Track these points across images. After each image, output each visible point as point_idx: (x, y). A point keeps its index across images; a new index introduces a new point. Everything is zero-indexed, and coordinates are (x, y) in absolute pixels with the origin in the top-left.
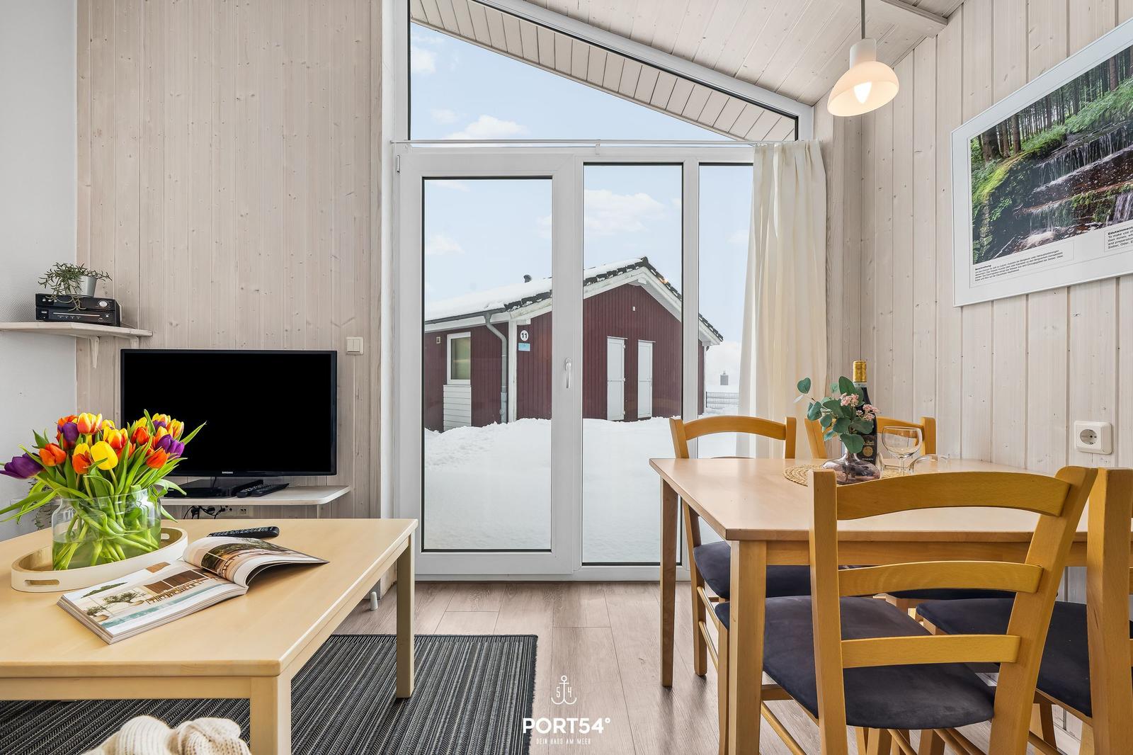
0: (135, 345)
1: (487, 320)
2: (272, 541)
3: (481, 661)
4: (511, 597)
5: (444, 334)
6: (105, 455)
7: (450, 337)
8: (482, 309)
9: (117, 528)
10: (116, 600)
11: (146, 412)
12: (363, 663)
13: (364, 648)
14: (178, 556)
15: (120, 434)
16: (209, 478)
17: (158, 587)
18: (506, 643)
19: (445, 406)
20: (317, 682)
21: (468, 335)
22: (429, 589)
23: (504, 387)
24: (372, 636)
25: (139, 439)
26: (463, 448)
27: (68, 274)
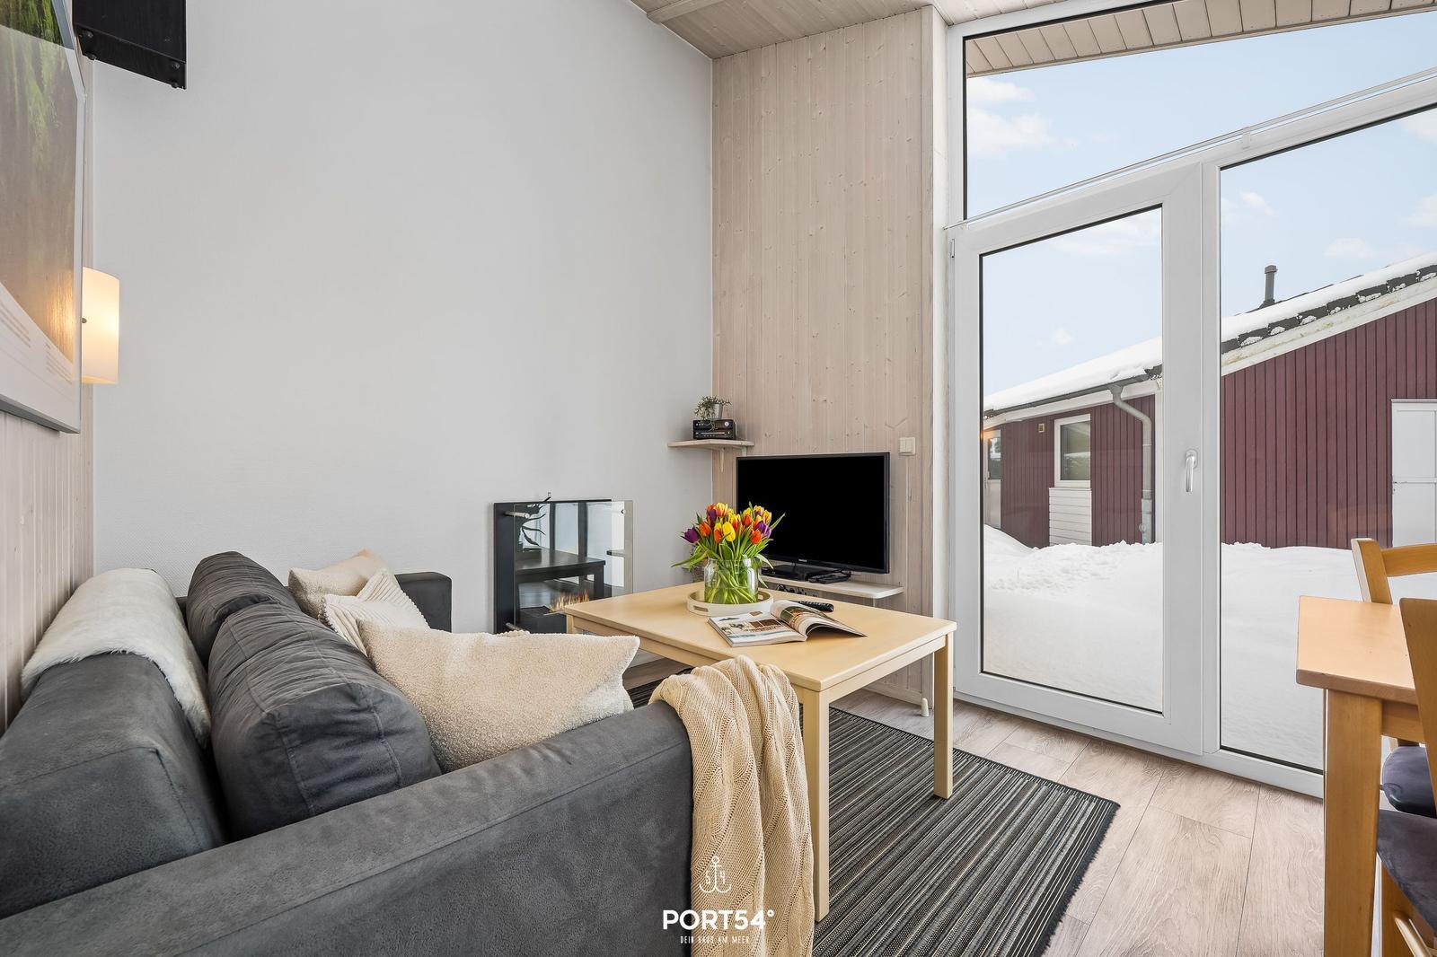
0: (744, 454)
1: (1116, 395)
2: (828, 614)
3: (1034, 801)
4: (1093, 754)
5: (1050, 419)
6: (729, 532)
7: (1058, 423)
8: (1107, 380)
9: (734, 583)
10: (734, 626)
11: (750, 504)
12: (907, 756)
13: (910, 744)
14: (768, 608)
15: (737, 518)
16: (790, 564)
17: (756, 624)
18: (1073, 796)
19: (1051, 516)
20: (865, 755)
21: (1087, 417)
22: (987, 715)
23: (1146, 491)
24: (919, 737)
25: (746, 523)
26: (1066, 571)
27: (709, 404)
